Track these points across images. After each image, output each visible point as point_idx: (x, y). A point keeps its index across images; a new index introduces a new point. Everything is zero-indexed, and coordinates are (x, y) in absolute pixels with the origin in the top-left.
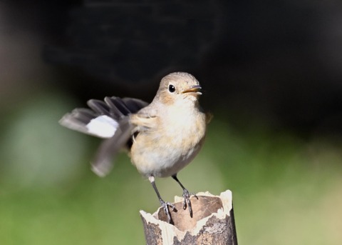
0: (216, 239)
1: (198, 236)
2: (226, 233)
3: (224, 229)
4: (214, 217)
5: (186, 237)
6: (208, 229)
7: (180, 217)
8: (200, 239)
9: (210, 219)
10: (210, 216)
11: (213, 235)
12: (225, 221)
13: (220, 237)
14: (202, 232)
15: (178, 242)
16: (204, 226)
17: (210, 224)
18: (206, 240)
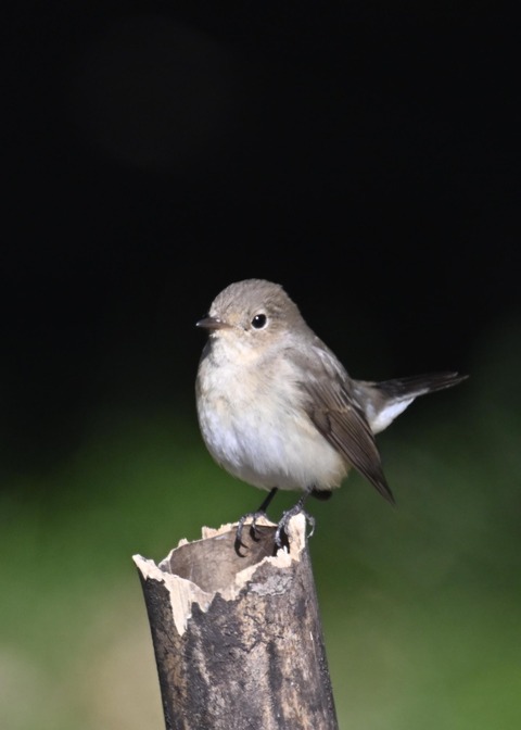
0: (274, 606)
1: (238, 601)
2: (293, 594)
3: (289, 586)
4: (266, 564)
5: (214, 602)
6: (256, 588)
7: (213, 566)
8: (241, 606)
9: (260, 568)
10: (260, 564)
11: (267, 599)
12: (290, 572)
13: (282, 601)
14: (244, 593)
15: (200, 613)
16: (248, 583)
17: (259, 578)
18: (254, 608)
